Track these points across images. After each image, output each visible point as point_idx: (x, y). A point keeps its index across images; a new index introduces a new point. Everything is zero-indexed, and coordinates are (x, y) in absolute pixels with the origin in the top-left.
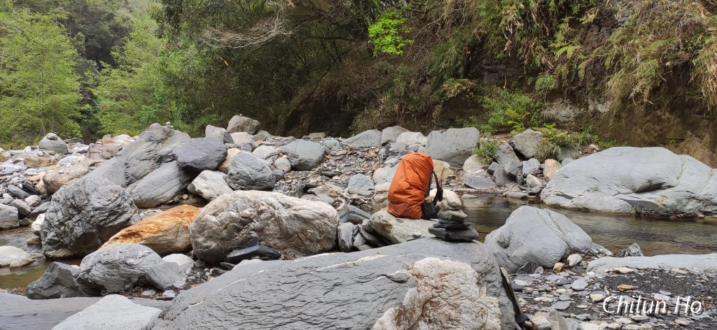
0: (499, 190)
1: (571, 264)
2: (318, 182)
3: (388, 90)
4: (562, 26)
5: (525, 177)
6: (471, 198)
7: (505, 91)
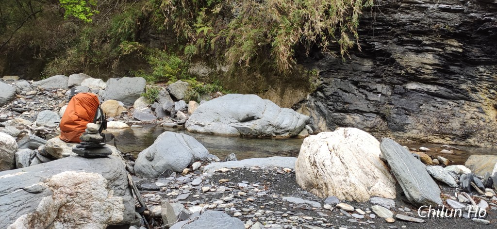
0: (158, 122)
1: (194, 169)
2: (8, 116)
3: (75, 45)
4: (201, 13)
5: (176, 112)
6: (138, 128)
7: (164, 53)
